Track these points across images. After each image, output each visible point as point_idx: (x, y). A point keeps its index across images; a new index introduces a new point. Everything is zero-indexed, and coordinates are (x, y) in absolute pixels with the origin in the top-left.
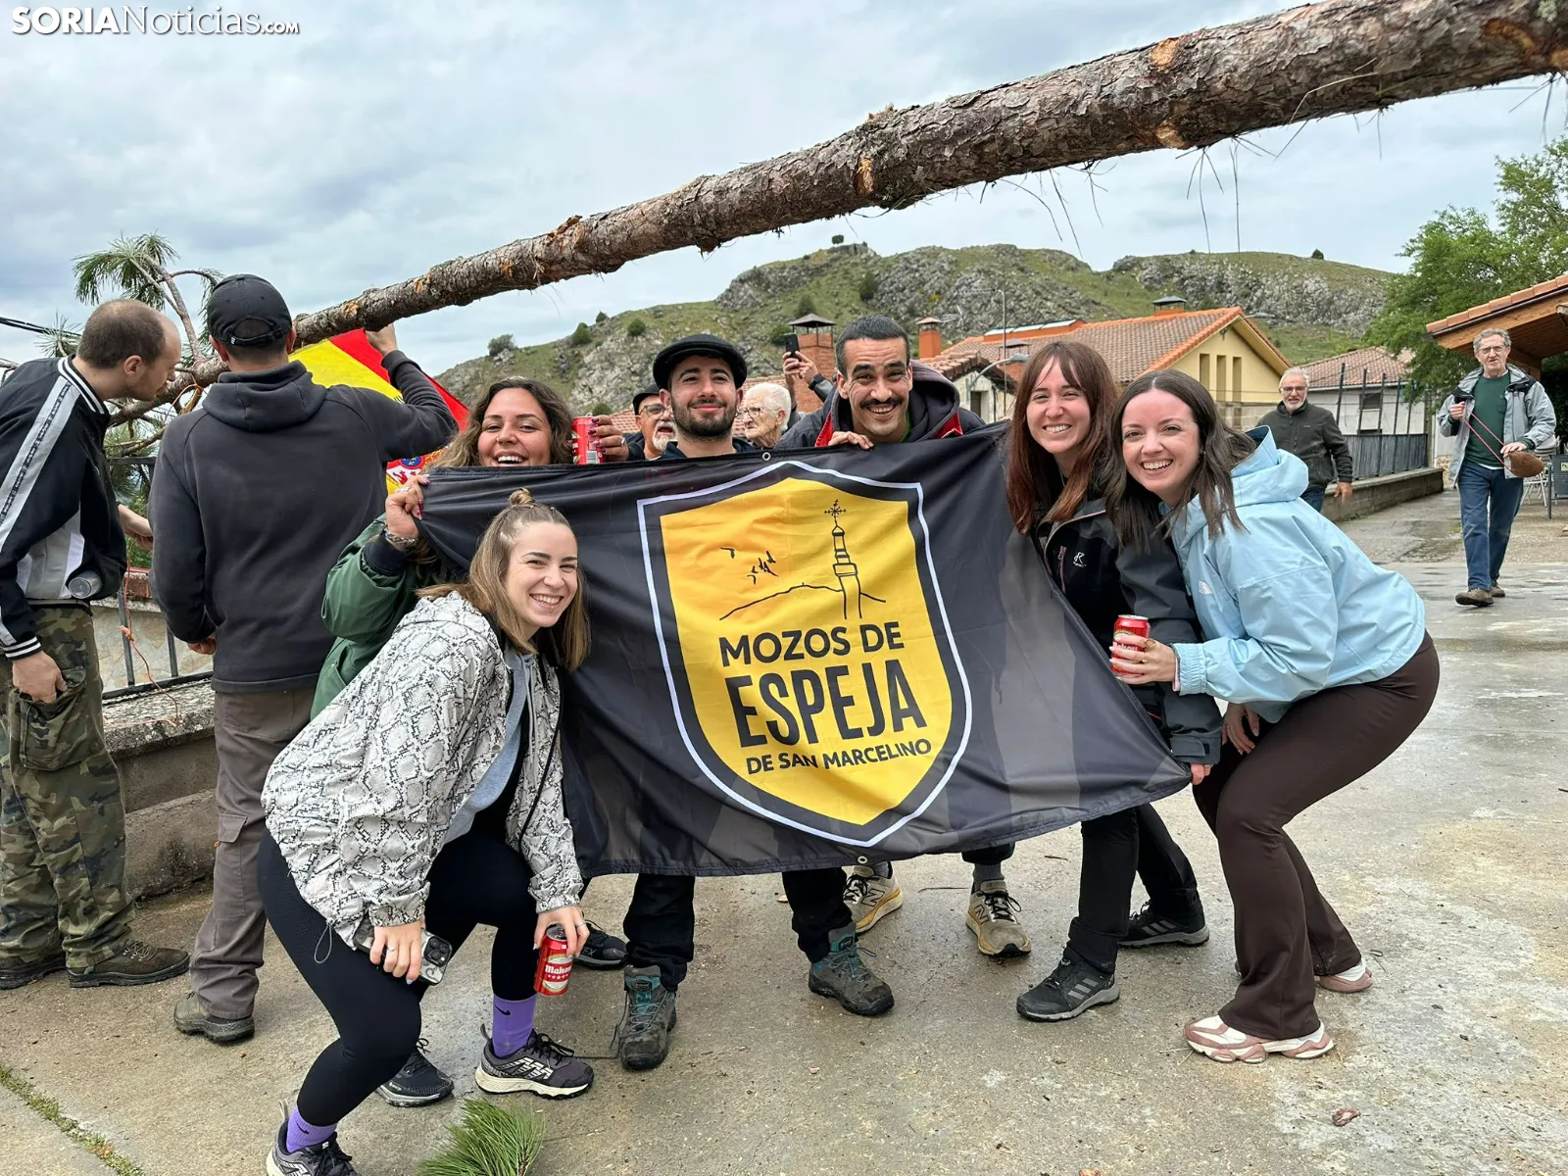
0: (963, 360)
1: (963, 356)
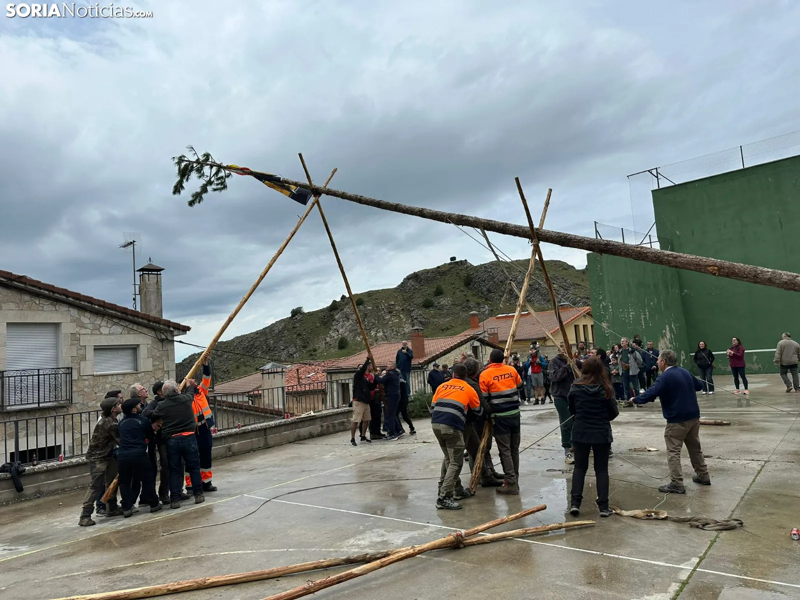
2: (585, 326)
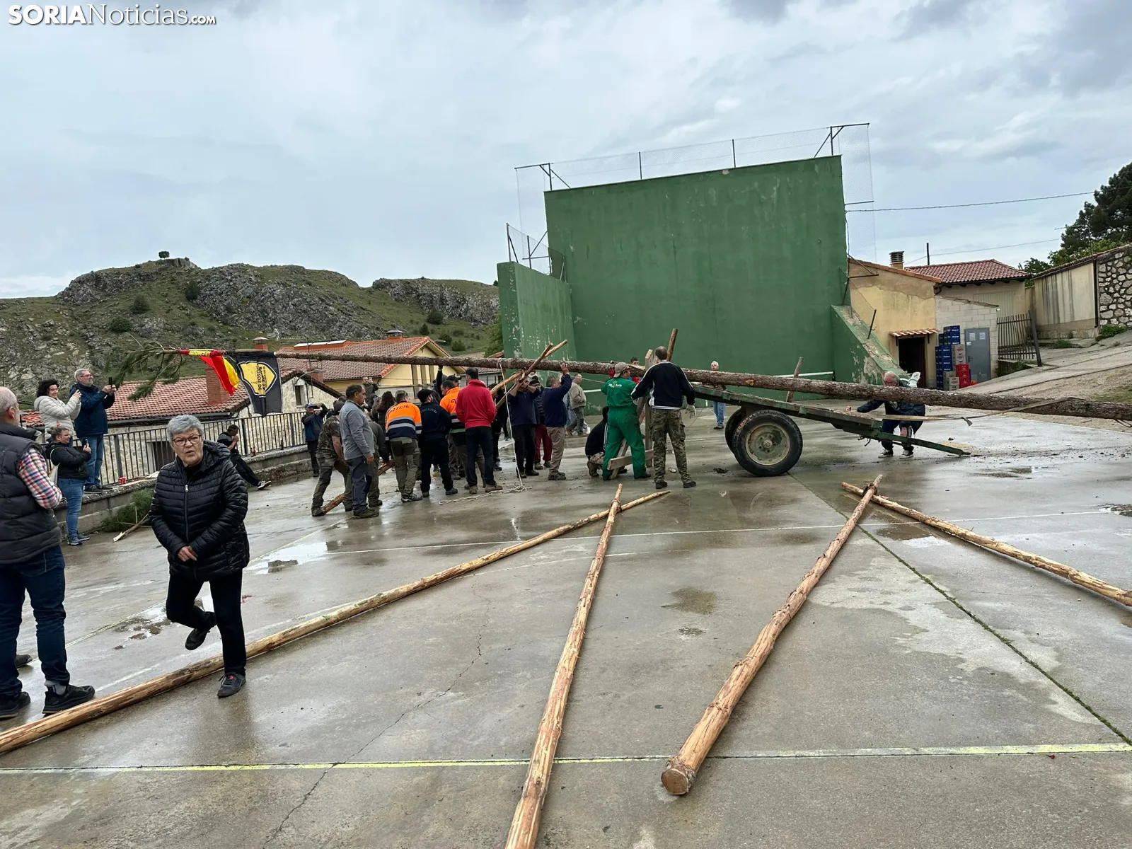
0: (290, 372)
1: (290, 370)
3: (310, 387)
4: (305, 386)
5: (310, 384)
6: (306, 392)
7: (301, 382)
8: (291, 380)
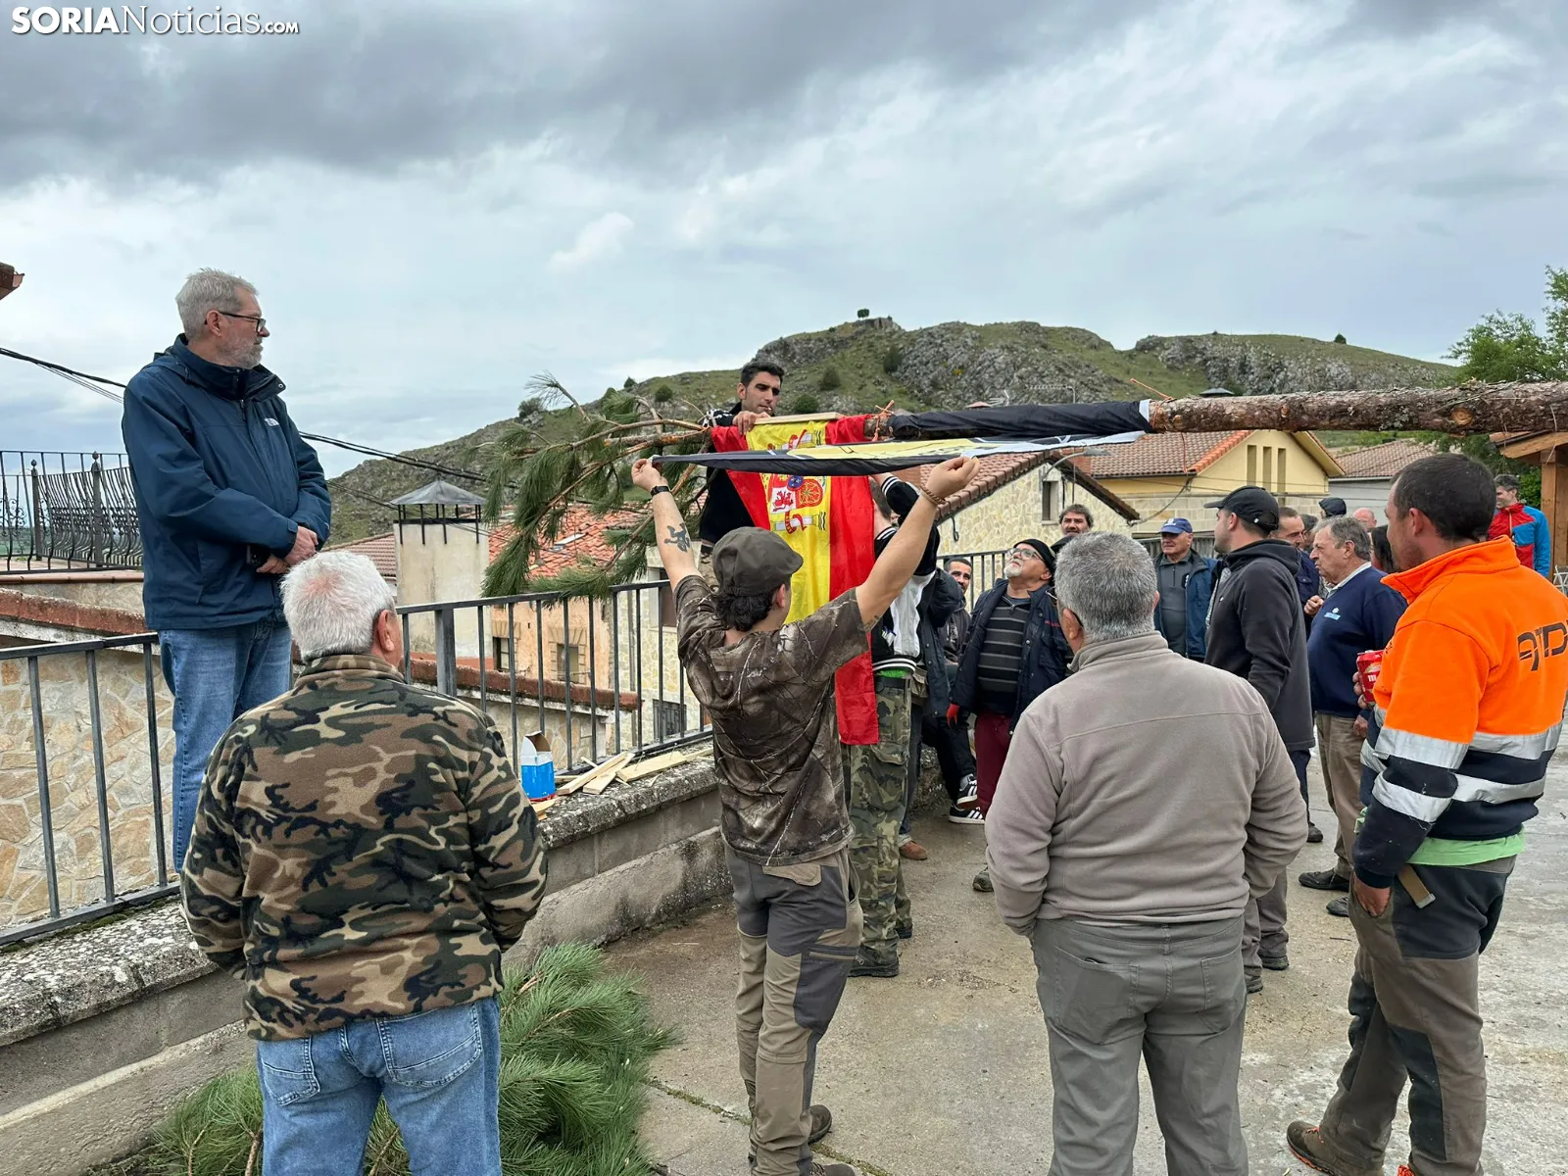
2: (1266, 449)
3: (1070, 485)
4: (1060, 483)
5: (1070, 480)
6: (1061, 496)
7: (1055, 475)
8: (1036, 470)
